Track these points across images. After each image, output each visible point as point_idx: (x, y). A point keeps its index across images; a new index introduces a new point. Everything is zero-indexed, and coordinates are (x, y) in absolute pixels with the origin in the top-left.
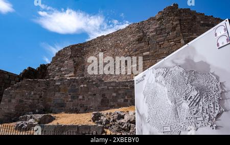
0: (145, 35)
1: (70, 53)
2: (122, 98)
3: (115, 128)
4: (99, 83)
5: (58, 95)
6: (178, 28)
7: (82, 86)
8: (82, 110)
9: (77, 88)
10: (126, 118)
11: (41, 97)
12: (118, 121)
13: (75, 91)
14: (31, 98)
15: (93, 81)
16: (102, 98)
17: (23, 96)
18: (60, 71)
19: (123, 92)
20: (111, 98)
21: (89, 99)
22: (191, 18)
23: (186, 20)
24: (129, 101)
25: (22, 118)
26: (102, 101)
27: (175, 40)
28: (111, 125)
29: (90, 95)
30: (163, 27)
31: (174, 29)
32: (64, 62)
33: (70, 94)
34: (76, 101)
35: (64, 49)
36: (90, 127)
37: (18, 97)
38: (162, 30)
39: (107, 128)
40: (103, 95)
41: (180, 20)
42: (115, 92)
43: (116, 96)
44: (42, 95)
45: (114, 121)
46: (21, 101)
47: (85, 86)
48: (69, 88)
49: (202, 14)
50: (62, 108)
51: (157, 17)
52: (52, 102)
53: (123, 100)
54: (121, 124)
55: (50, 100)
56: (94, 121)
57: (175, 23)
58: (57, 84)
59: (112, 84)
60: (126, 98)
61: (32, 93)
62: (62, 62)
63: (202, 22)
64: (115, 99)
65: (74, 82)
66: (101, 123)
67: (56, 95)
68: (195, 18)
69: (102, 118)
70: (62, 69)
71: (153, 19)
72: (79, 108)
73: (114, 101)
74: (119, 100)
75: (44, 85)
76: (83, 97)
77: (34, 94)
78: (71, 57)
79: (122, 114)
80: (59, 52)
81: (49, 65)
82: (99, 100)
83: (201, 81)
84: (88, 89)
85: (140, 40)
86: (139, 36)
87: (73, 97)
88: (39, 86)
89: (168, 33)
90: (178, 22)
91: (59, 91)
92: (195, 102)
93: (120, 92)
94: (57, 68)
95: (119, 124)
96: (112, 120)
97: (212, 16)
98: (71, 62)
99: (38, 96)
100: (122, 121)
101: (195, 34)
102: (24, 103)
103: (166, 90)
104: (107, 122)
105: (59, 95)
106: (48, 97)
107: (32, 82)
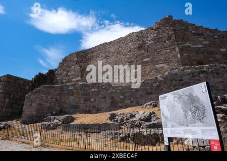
0: (144, 43)
1: (76, 59)
2: (129, 99)
3: (129, 125)
4: (108, 87)
5: (71, 98)
6: (173, 37)
7: (93, 90)
8: (94, 111)
9: (88, 92)
10: (137, 117)
11: (56, 100)
12: (131, 120)
13: (87, 94)
14: (49, 101)
15: (102, 86)
16: (111, 100)
17: (41, 100)
18: (67, 75)
19: (129, 94)
20: (119, 100)
21: (100, 101)
22: (184, 28)
23: (179, 30)
24: (134, 102)
25: (47, 119)
26: (112, 103)
27: (171, 48)
28: (125, 123)
29: (101, 98)
30: (160, 36)
31: (170, 38)
32: (70, 67)
33: (83, 98)
34: (88, 103)
35: (70, 55)
36: (109, 125)
37: (38, 101)
38: (159, 39)
39: (122, 125)
40: (112, 98)
41: (175, 30)
42: (122, 95)
43: (123, 99)
44: (58, 99)
45: (127, 119)
46: (40, 105)
47: (96, 90)
48: (81, 92)
49: (194, 25)
50: (77, 109)
51: (155, 27)
52: (67, 105)
53: (129, 101)
54: (134, 121)
55: (65, 103)
56: (111, 120)
57: (170, 33)
58: (70, 88)
59: (119, 88)
60: (132, 99)
61: (49, 97)
62: (68, 67)
63: (193, 32)
64: (122, 101)
65: (85, 87)
66: (117, 121)
67: (70, 98)
68: (187, 28)
69: (117, 117)
70: (69, 73)
71: (151, 29)
72: (91, 109)
73: (122, 103)
74: (126, 102)
75: (58, 90)
76: (95, 100)
77: (51, 98)
78: (77, 63)
79: (134, 114)
80: (65, 58)
81: (56, 70)
82: (109, 102)
83: (196, 104)
84: (98, 93)
85: (140, 48)
86: (139, 44)
87: (85, 100)
88: (55, 91)
89: (165, 42)
90: (173, 32)
91: (73, 95)
92: (194, 112)
93: (126, 95)
94: (65, 73)
95: (132, 121)
96: (125, 118)
97: (202, 26)
98: (77, 67)
99: (54, 100)
100: (134, 119)
101: (187, 43)
102: (43, 106)
103: (180, 106)
104: (122, 120)
105: (73, 98)
106: (63, 100)
107: (48, 87)
